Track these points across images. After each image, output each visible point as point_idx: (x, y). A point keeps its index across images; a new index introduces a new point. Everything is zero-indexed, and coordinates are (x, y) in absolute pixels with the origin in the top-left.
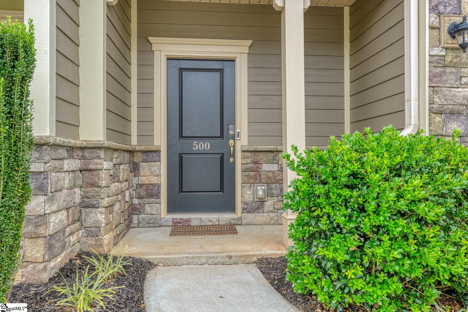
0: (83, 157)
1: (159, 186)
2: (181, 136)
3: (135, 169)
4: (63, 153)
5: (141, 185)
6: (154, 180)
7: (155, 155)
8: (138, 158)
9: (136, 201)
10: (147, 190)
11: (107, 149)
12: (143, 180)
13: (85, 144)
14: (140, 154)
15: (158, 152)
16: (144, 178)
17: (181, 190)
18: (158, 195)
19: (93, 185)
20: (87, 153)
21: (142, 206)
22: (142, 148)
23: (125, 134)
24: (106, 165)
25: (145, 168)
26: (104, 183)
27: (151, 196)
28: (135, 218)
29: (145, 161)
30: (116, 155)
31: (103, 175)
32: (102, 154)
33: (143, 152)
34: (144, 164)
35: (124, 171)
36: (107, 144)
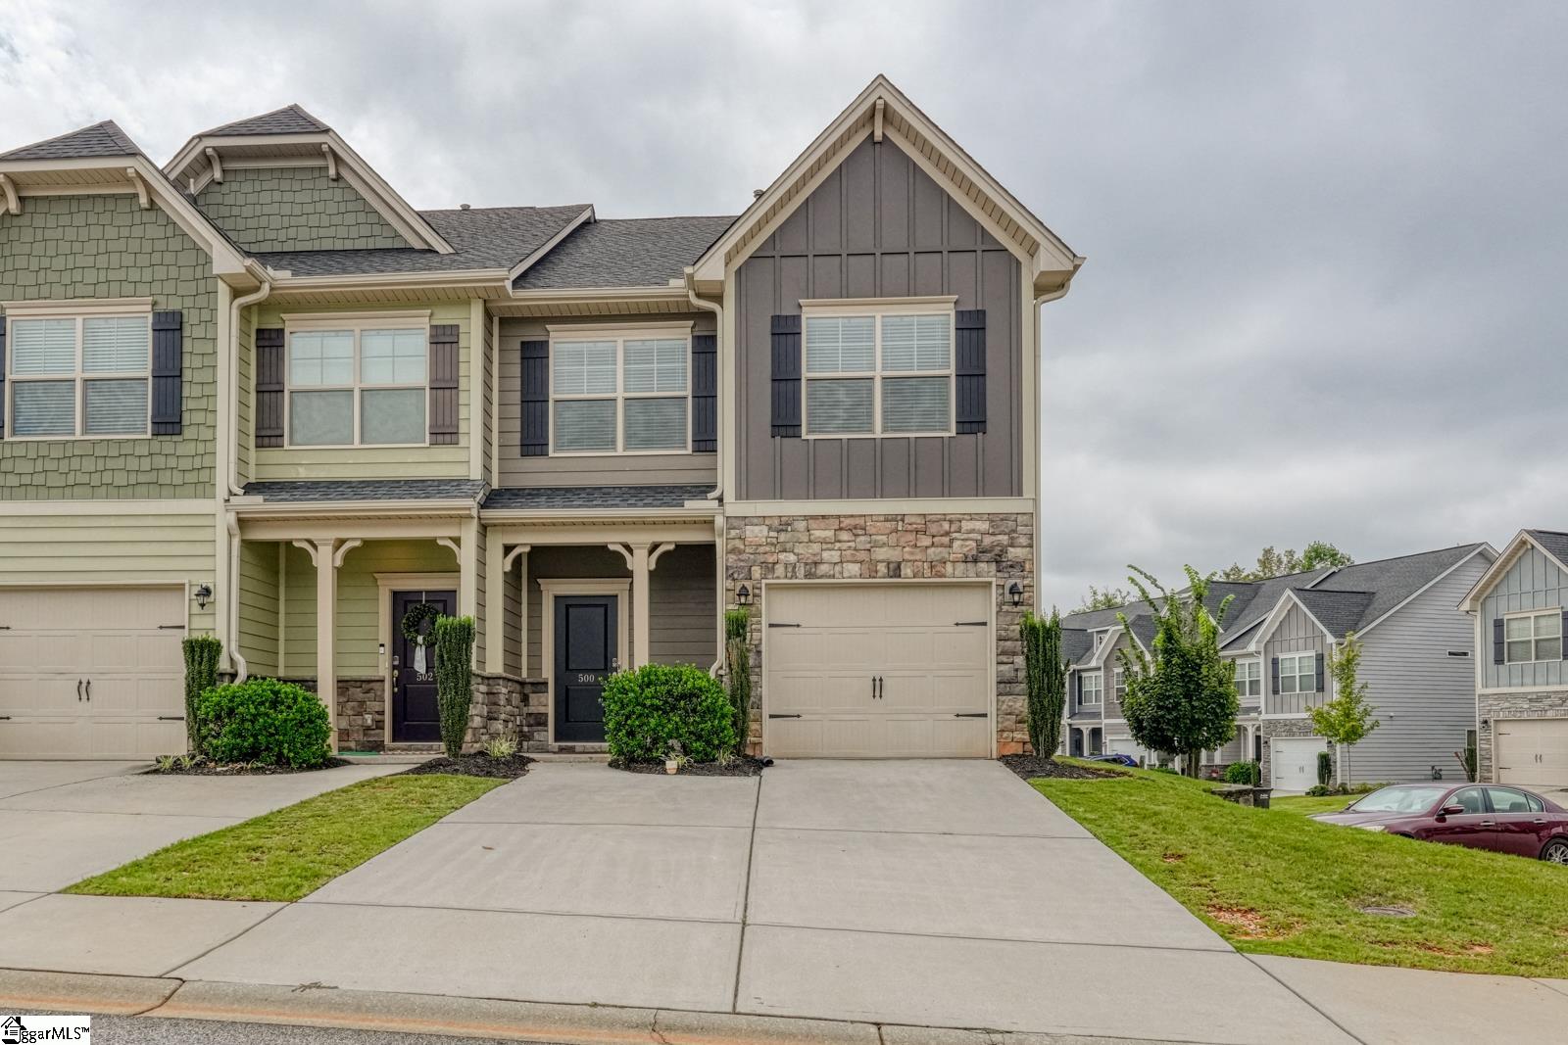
0: (488, 685)
1: (546, 715)
2: (567, 668)
3: (525, 699)
4: (479, 680)
5: (530, 714)
6: (542, 710)
7: (543, 687)
8: (528, 689)
9: (526, 729)
10: (536, 719)
11: (504, 679)
12: (532, 709)
13: (490, 675)
14: (529, 686)
15: (545, 684)
16: (533, 708)
17: (567, 721)
18: (545, 724)
19: (496, 704)
20: (491, 682)
21: (532, 733)
22: (531, 680)
23: (517, 669)
24: (504, 690)
25: (533, 698)
26: (502, 703)
27: (539, 724)
28: (525, 744)
29: (533, 692)
30: (510, 684)
31: (502, 697)
32: (501, 682)
33: (532, 684)
34: (534, 695)
35: (516, 698)
36: (504, 675)
